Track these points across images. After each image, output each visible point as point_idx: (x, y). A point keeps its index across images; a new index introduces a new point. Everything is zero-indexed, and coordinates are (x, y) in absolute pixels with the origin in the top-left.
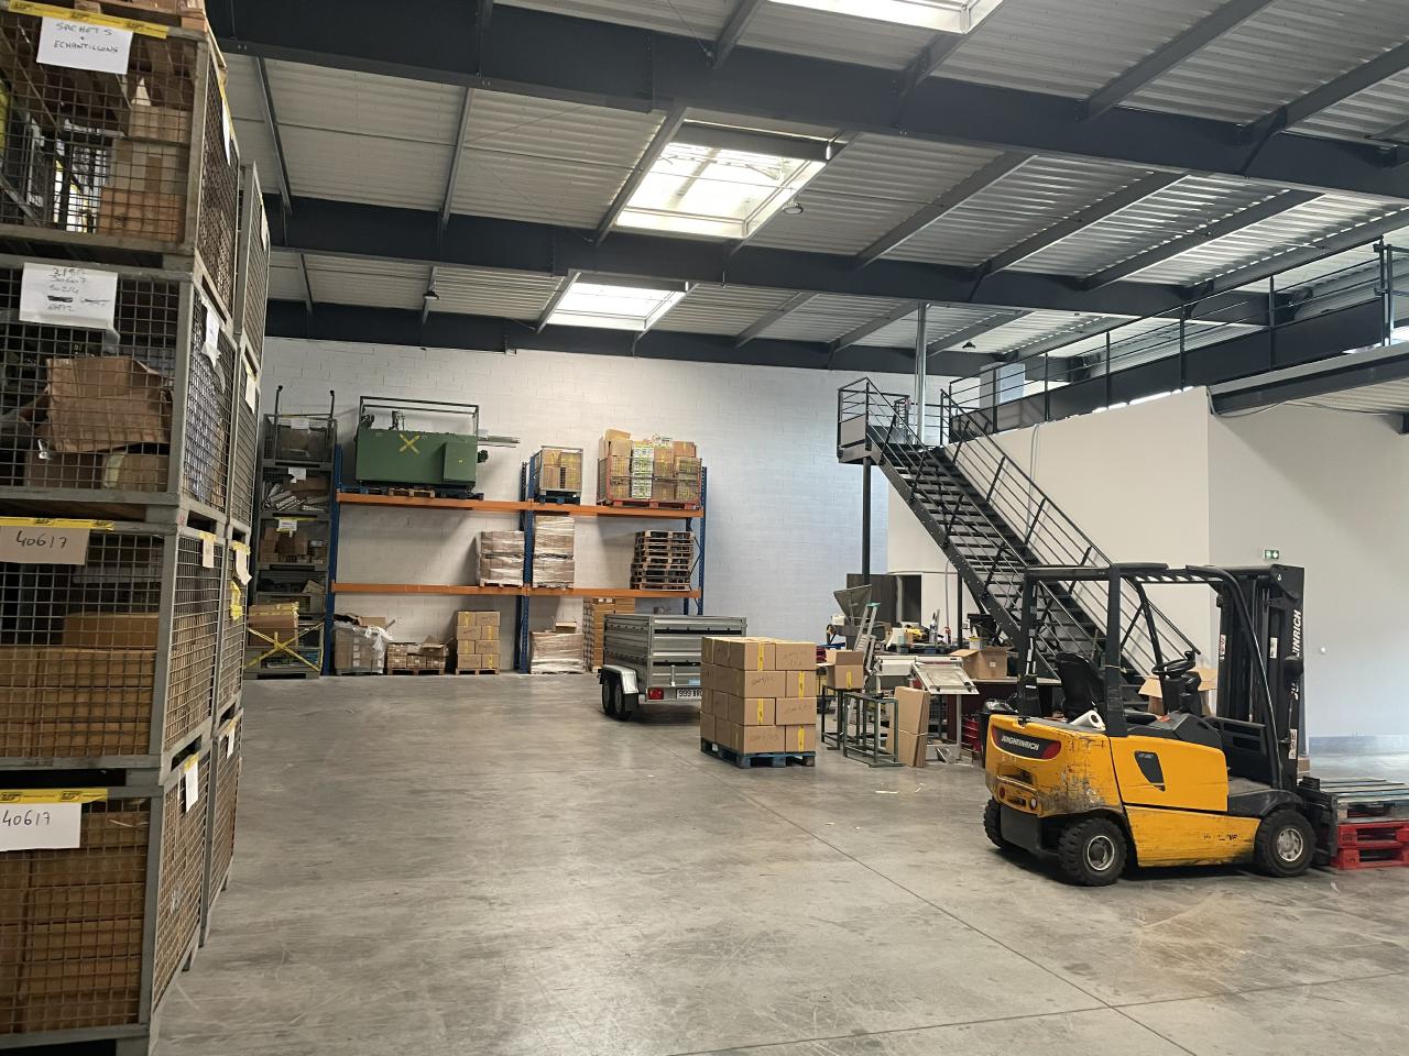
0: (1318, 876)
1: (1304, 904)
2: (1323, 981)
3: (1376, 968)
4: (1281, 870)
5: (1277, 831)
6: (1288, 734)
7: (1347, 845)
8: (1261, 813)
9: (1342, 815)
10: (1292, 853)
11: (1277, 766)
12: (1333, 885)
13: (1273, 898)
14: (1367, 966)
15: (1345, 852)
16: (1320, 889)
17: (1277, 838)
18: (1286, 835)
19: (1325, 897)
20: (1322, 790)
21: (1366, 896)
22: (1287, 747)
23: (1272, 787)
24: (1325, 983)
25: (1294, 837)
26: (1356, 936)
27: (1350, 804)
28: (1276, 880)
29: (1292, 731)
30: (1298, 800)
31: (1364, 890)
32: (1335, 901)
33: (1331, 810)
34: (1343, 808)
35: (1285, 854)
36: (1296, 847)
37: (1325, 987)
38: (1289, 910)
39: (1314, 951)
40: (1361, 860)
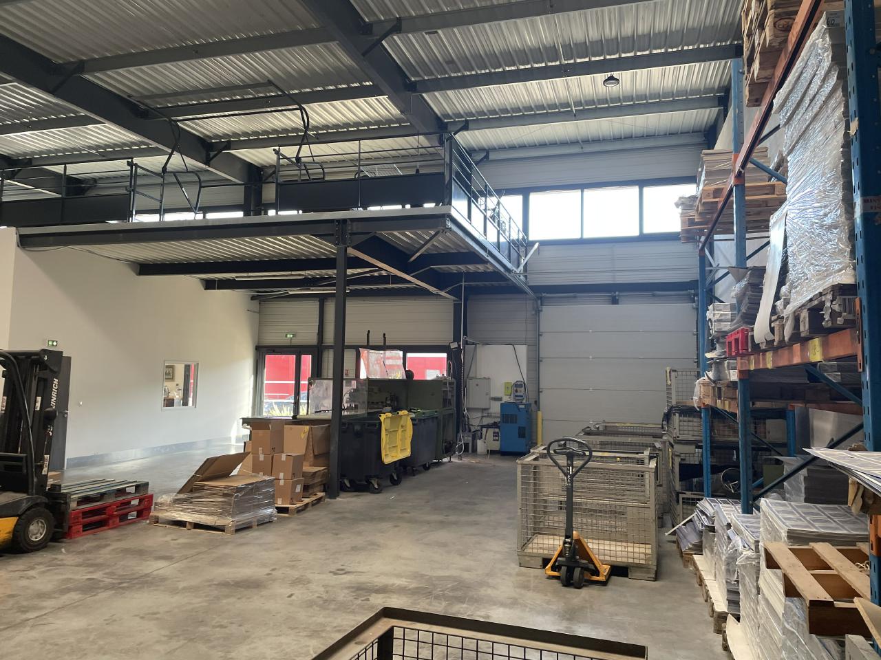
0: (54, 547)
1: (41, 566)
2: (44, 613)
3: (80, 596)
4: (30, 548)
5: (29, 522)
6: (42, 459)
7: (74, 523)
8: (19, 513)
9: (73, 505)
10: (38, 535)
11: (33, 481)
12: (63, 550)
13: (22, 567)
14: (74, 596)
15: (73, 528)
16: (54, 555)
17: (29, 527)
18: (35, 525)
19: (56, 559)
20: (62, 491)
21: (83, 552)
22: (41, 467)
23: (28, 495)
24: (45, 614)
25: (40, 524)
26: (71, 579)
27: (79, 498)
28: (25, 555)
29: (45, 456)
30: (44, 500)
31: (81, 549)
32: (62, 560)
33: (66, 503)
34: (74, 501)
35: (34, 537)
36: (41, 530)
37: (45, 617)
38: (31, 573)
39: (42, 596)
40: (83, 531)
